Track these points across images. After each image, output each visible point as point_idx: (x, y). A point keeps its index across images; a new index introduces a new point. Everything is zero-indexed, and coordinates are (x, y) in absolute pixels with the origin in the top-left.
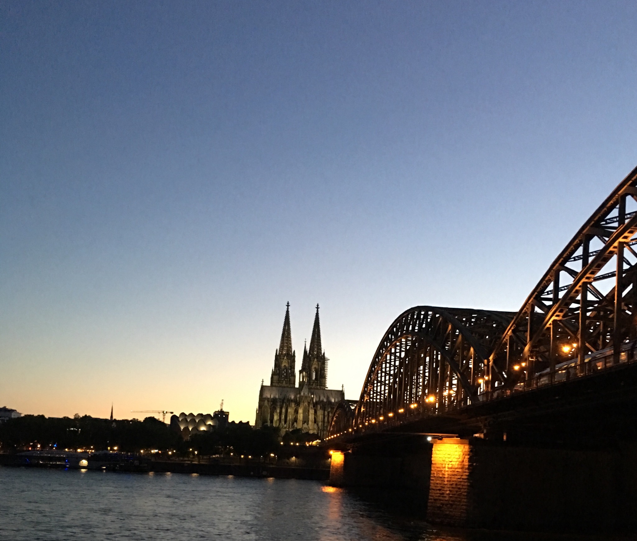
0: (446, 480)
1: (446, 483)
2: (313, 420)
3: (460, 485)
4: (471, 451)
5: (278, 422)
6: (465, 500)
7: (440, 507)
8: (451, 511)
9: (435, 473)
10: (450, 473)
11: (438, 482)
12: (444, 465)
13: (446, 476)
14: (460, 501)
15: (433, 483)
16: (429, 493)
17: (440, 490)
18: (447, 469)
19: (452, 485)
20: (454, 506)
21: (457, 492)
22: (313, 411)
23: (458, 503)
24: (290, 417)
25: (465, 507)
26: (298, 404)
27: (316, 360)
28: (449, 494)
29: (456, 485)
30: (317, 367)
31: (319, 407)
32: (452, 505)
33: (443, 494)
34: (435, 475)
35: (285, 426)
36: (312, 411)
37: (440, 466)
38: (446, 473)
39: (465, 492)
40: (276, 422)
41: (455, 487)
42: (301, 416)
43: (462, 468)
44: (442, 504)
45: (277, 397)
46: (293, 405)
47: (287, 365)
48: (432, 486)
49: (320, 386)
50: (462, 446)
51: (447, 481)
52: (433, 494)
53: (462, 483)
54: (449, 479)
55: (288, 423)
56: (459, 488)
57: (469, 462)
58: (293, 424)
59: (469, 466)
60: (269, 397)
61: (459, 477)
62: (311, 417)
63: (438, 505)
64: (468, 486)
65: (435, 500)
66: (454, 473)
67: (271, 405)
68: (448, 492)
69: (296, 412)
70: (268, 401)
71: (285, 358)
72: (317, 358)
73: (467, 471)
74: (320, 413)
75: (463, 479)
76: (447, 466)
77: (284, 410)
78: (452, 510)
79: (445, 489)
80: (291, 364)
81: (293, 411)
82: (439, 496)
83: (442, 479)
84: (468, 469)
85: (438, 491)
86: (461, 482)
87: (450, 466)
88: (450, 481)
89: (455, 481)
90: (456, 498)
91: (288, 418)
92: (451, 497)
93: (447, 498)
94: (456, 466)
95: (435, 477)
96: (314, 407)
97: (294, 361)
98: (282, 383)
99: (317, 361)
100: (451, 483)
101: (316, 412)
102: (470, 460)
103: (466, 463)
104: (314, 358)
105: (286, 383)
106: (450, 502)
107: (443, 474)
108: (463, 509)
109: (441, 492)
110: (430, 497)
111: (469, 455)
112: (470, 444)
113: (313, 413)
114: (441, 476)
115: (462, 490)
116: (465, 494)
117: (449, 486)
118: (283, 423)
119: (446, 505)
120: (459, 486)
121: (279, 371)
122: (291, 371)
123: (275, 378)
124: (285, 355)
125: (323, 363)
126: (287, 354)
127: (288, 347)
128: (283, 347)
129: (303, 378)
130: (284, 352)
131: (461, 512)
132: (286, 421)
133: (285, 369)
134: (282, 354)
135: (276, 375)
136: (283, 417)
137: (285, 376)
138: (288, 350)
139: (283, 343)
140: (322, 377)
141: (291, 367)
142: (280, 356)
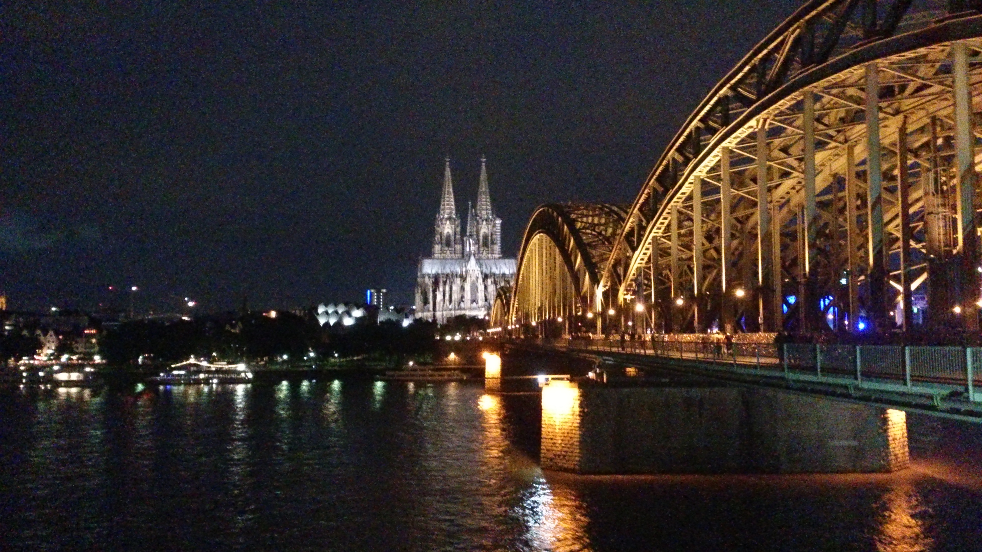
0: (557, 427)
1: (557, 431)
2: (484, 298)
3: (572, 433)
5: (442, 303)
6: (578, 451)
7: (551, 459)
8: (563, 463)
9: (546, 419)
10: (560, 420)
11: (549, 430)
14: (572, 452)
15: (545, 430)
16: (541, 442)
17: (552, 439)
19: (563, 433)
20: (566, 457)
21: (569, 441)
22: (483, 287)
23: (571, 454)
24: (455, 297)
26: (464, 279)
27: (484, 223)
28: (561, 444)
29: (568, 433)
30: (487, 231)
31: (489, 281)
32: (564, 456)
35: (450, 307)
36: (481, 287)
38: (557, 420)
39: (577, 442)
40: (439, 303)
41: (567, 435)
42: (468, 295)
43: (573, 415)
44: (555, 455)
45: (440, 272)
46: (458, 281)
47: (450, 232)
48: (544, 435)
49: (492, 254)
50: (574, 390)
51: (559, 429)
52: (545, 444)
53: (574, 432)
54: (561, 427)
55: (453, 303)
56: (571, 438)
57: (580, 407)
58: (459, 304)
59: (580, 412)
60: (430, 272)
61: (570, 424)
62: (481, 295)
63: (551, 456)
64: (579, 434)
65: (548, 450)
67: (433, 283)
68: (560, 441)
69: (462, 288)
70: (429, 277)
72: (486, 220)
73: (578, 418)
74: (492, 288)
75: (574, 427)
77: (447, 288)
78: (565, 461)
79: (558, 438)
80: (455, 229)
81: (459, 288)
82: (551, 446)
83: (553, 427)
84: (580, 416)
85: (550, 441)
86: (572, 430)
88: (561, 429)
89: (567, 429)
90: (568, 448)
91: (453, 298)
92: (563, 447)
93: (559, 449)
95: (546, 424)
96: (484, 281)
98: (446, 253)
99: (487, 224)
100: (563, 431)
101: (486, 287)
103: (577, 410)
104: (483, 221)
105: (451, 253)
106: (564, 453)
108: (576, 461)
109: (554, 441)
110: (542, 447)
111: (579, 399)
112: (579, 387)
113: (483, 289)
115: (574, 440)
116: (578, 444)
117: (560, 435)
118: (448, 303)
119: (559, 456)
120: (570, 435)
121: (441, 239)
122: (455, 238)
123: (437, 248)
124: (447, 219)
125: (494, 226)
126: (450, 218)
127: (450, 209)
128: (444, 209)
129: (471, 247)
130: (446, 216)
131: (575, 465)
132: (450, 302)
133: (448, 237)
134: (443, 218)
135: (438, 244)
136: (447, 297)
137: (448, 244)
138: (451, 213)
139: (444, 205)
140: (493, 243)
141: (455, 234)
142: (441, 220)
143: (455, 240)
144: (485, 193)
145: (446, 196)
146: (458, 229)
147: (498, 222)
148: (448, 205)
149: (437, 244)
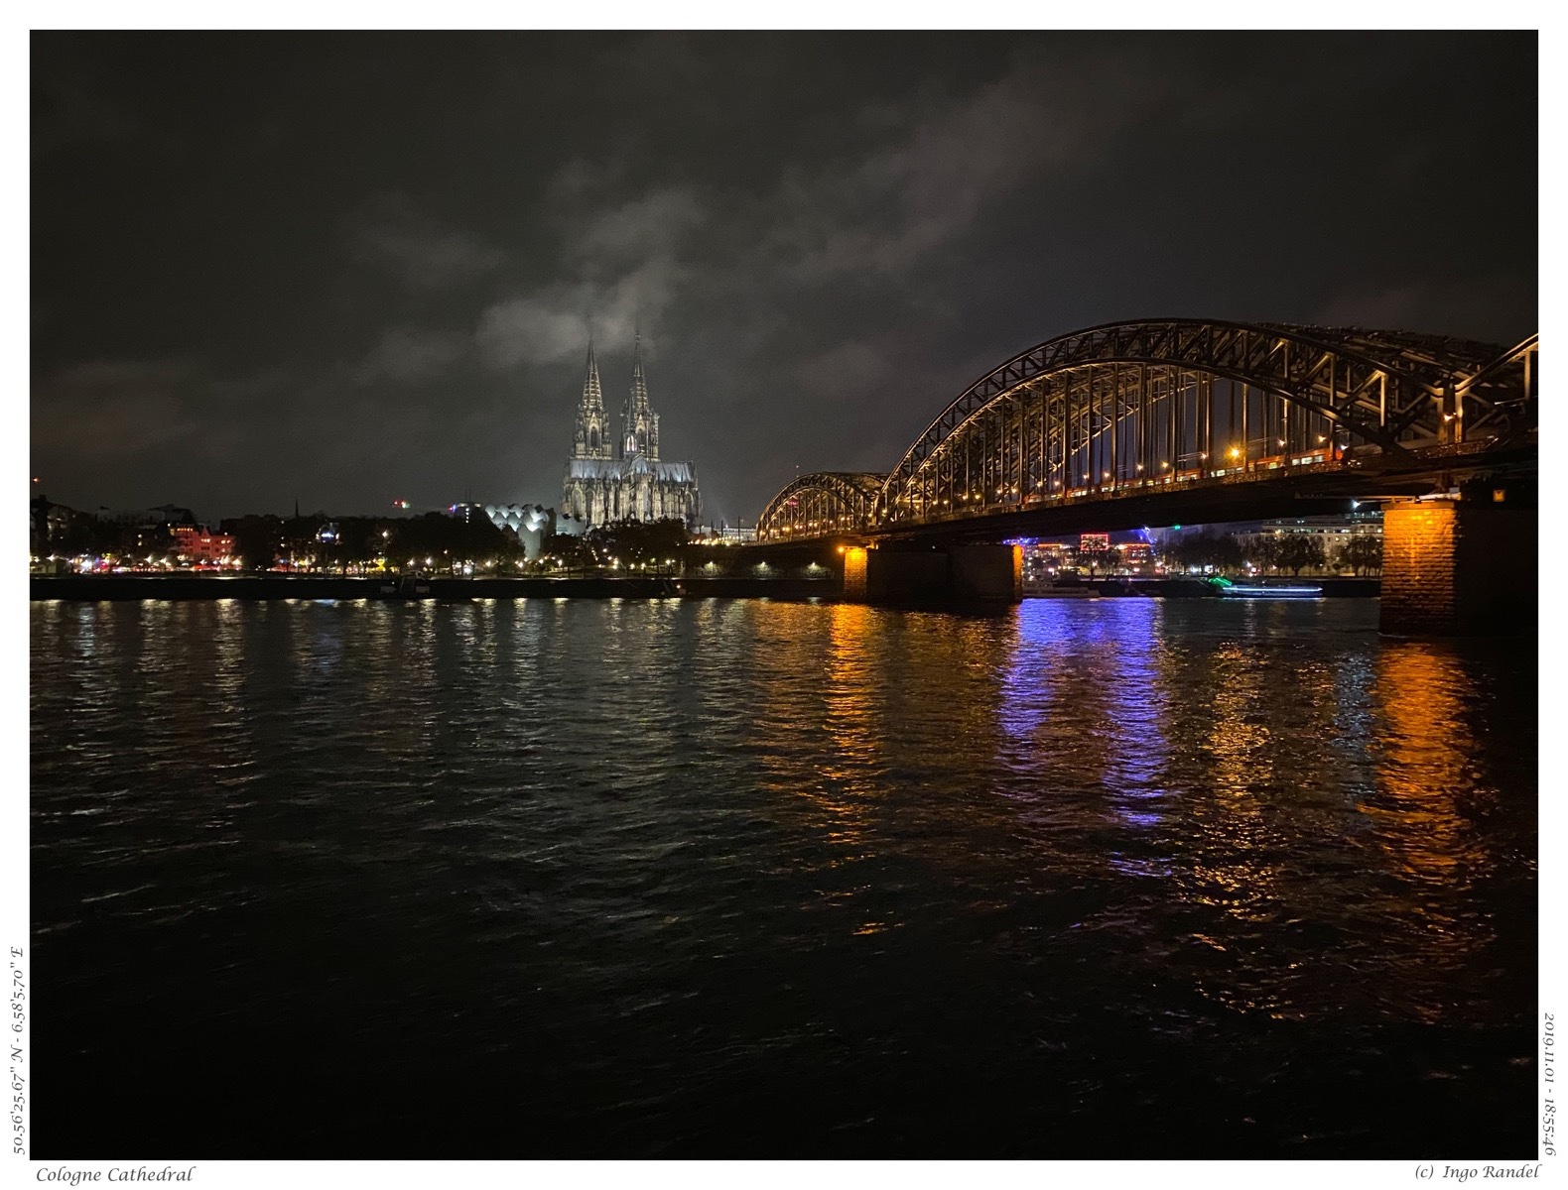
0: (1412, 560)
1: (1413, 565)
3: (1439, 566)
4: (1456, 518)
5: (603, 515)
6: (1451, 587)
7: (1402, 601)
8: (1424, 605)
9: (1392, 551)
10: (1418, 550)
11: (1398, 564)
12: (1407, 541)
13: (1413, 555)
14: (1441, 590)
15: (1389, 566)
17: (1402, 576)
18: (1413, 546)
19: (1424, 567)
20: (1430, 597)
21: (1434, 576)
23: (1438, 592)
25: (1451, 597)
26: (635, 485)
27: (641, 418)
29: (1432, 566)
30: (643, 429)
31: (666, 490)
32: (1426, 596)
33: (1409, 581)
34: (1392, 555)
36: (657, 496)
37: (1401, 541)
38: (1412, 551)
39: (1450, 576)
40: (599, 515)
41: (1431, 569)
42: (640, 504)
43: (1441, 543)
44: (1408, 595)
45: (594, 476)
46: (626, 487)
47: (597, 427)
49: (650, 457)
50: (1441, 511)
51: (1416, 562)
52: (1390, 583)
53: (1444, 564)
54: (1418, 560)
55: (620, 513)
56: (1438, 572)
57: (1454, 533)
60: (581, 476)
61: (1435, 555)
63: (1402, 597)
64: (1453, 567)
66: (1427, 551)
68: (1417, 578)
69: (634, 498)
71: (594, 415)
72: (643, 415)
73: (1450, 546)
74: (668, 498)
75: (1444, 558)
76: (1412, 541)
77: (612, 496)
78: (1427, 602)
79: (1413, 574)
80: (603, 424)
81: (627, 497)
82: (1401, 585)
83: (1406, 560)
84: (1453, 543)
85: (1399, 578)
86: (1440, 562)
87: (1419, 541)
88: (1420, 562)
89: (1431, 562)
90: (1433, 585)
91: (621, 508)
92: (1423, 584)
93: (1417, 587)
94: (1431, 541)
95: (1391, 557)
96: (658, 489)
98: (591, 455)
99: (644, 419)
100: (1423, 564)
101: (662, 499)
102: (1455, 530)
103: (1449, 536)
104: (639, 415)
105: (598, 455)
106: (1425, 592)
107: (1407, 553)
108: (1448, 600)
109: (1404, 578)
111: (1453, 523)
112: (1454, 509)
114: (1402, 555)
115: (1443, 574)
116: (1451, 578)
117: (1418, 569)
119: (1416, 596)
120: (1436, 569)
121: (585, 436)
122: (603, 435)
123: (581, 446)
124: (592, 411)
125: (653, 423)
126: (596, 410)
127: (596, 398)
128: (588, 398)
129: (631, 445)
130: (591, 407)
131: (1445, 605)
132: (616, 512)
133: (594, 433)
134: (587, 409)
135: (581, 442)
136: (612, 507)
137: (594, 444)
138: (596, 403)
139: (587, 392)
140: (652, 444)
141: (603, 429)
142: (585, 411)
143: (603, 437)
144: (640, 379)
145: (591, 380)
146: (608, 424)
147: (656, 418)
148: (593, 392)
149: (579, 441)
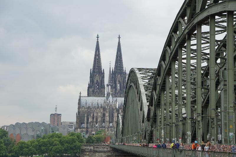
35: (97, 126)
42: (107, 118)
47: (98, 80)
62: (115, 118)
70: (85, 108)
71: (97, 75)
97: (103, 77)
98: (95, 94)
104: (118, 74)
105: (98, 94)
143: (101, 85)
